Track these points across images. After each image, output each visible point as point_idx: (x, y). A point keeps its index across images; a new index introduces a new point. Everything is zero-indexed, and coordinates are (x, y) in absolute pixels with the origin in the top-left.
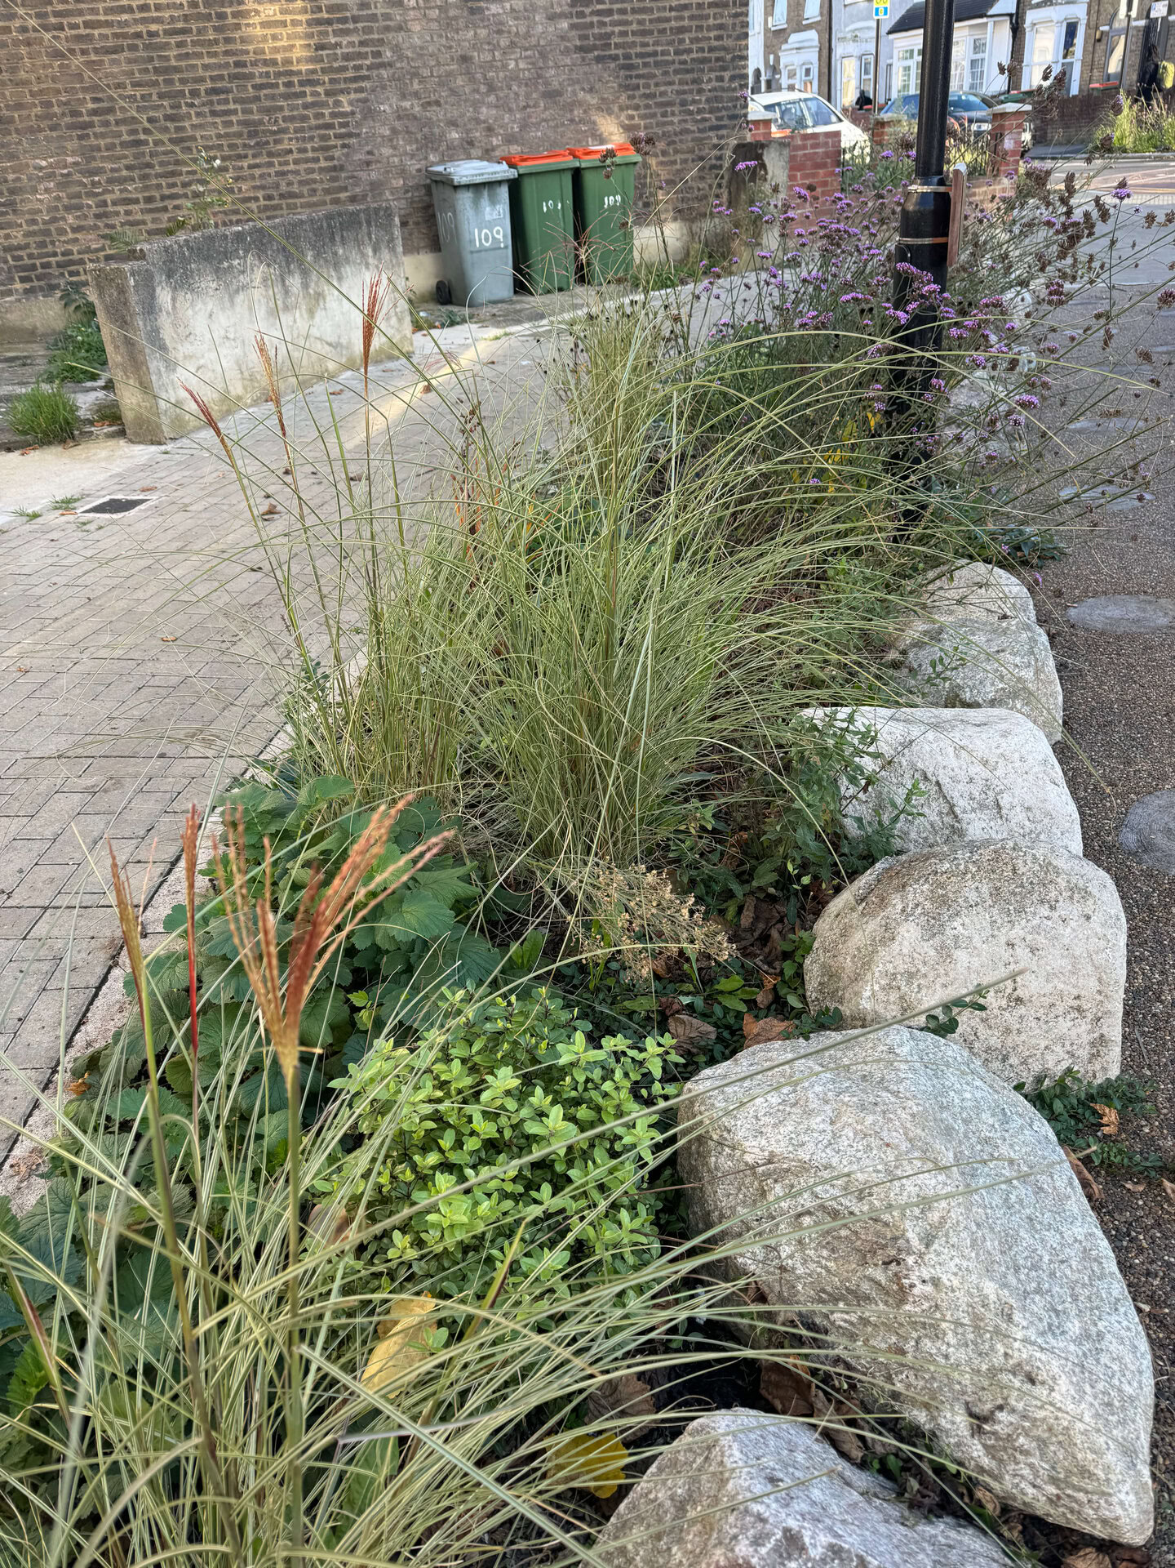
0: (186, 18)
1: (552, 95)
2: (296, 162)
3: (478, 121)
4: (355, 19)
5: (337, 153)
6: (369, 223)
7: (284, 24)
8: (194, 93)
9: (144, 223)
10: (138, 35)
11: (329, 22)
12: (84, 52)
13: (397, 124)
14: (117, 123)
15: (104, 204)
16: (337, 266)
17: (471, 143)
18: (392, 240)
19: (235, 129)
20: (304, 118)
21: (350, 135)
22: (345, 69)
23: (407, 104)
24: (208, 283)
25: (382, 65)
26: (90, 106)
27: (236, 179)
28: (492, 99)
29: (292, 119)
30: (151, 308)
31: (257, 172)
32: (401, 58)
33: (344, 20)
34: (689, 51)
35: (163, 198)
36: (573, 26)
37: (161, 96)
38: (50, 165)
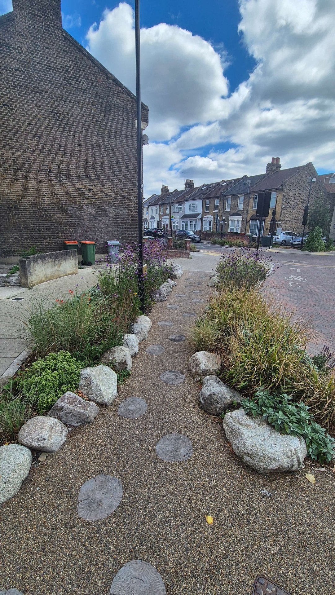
0: (43, 215)
1: (109, 232)
2: (61, 239)
3: (95, 235)
4: (74, 218)
5: (69, 238)
6: (72, 253)
7: (61, 217)
8: (43, 227)
9: (30, 246)
10: (34, 217)
11: (70, 218)
12: (23, 218)
13: (81, 234)
14: (28, 230)
15: (23, 243)
16: (65, 259)
17: (94, 238)
18: (76, 255)
19: (50, 232)
20: (63, 232)
21: (72, 235)
22: (72, 225)
23: (83, 231)
24: (41, 262)
25: (79, 225)
26: (23, 227)
27: (49, 241)
28: (98, 232)
29: (61, 232)
30: (29, 266)
31: (54, 240)
32: (82, 224)
33: (73, 218)
34: (133, 227)
35: (35, 242)
36: (113, 222)
37: (37, 226)
38: (13, 236)
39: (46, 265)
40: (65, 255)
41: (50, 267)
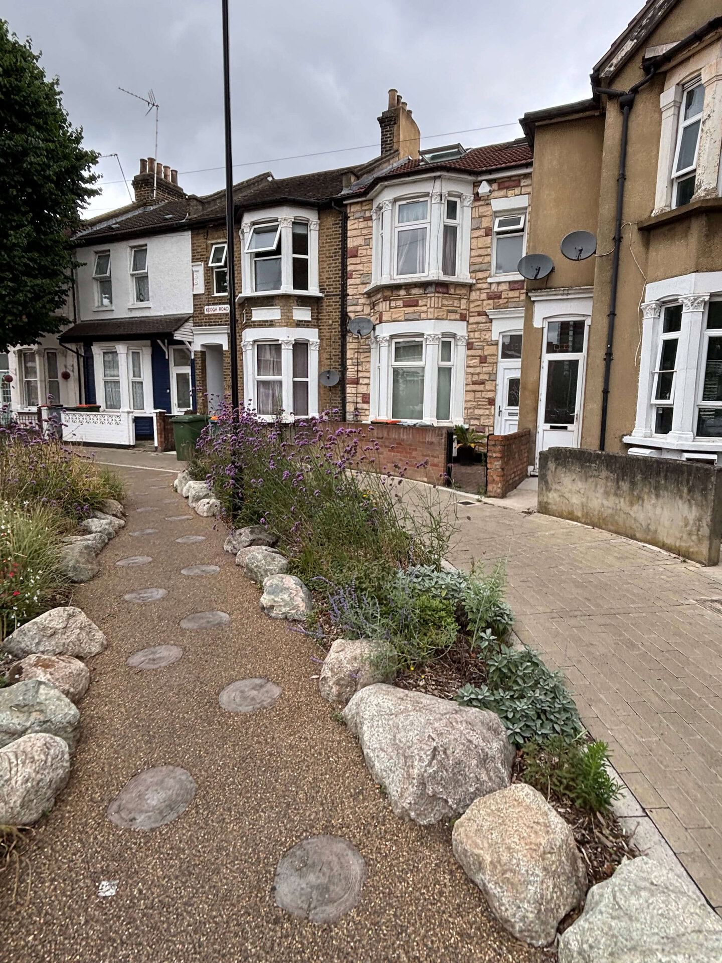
39: (590, 480)
40: (658, 474)
41: (601, 491)
